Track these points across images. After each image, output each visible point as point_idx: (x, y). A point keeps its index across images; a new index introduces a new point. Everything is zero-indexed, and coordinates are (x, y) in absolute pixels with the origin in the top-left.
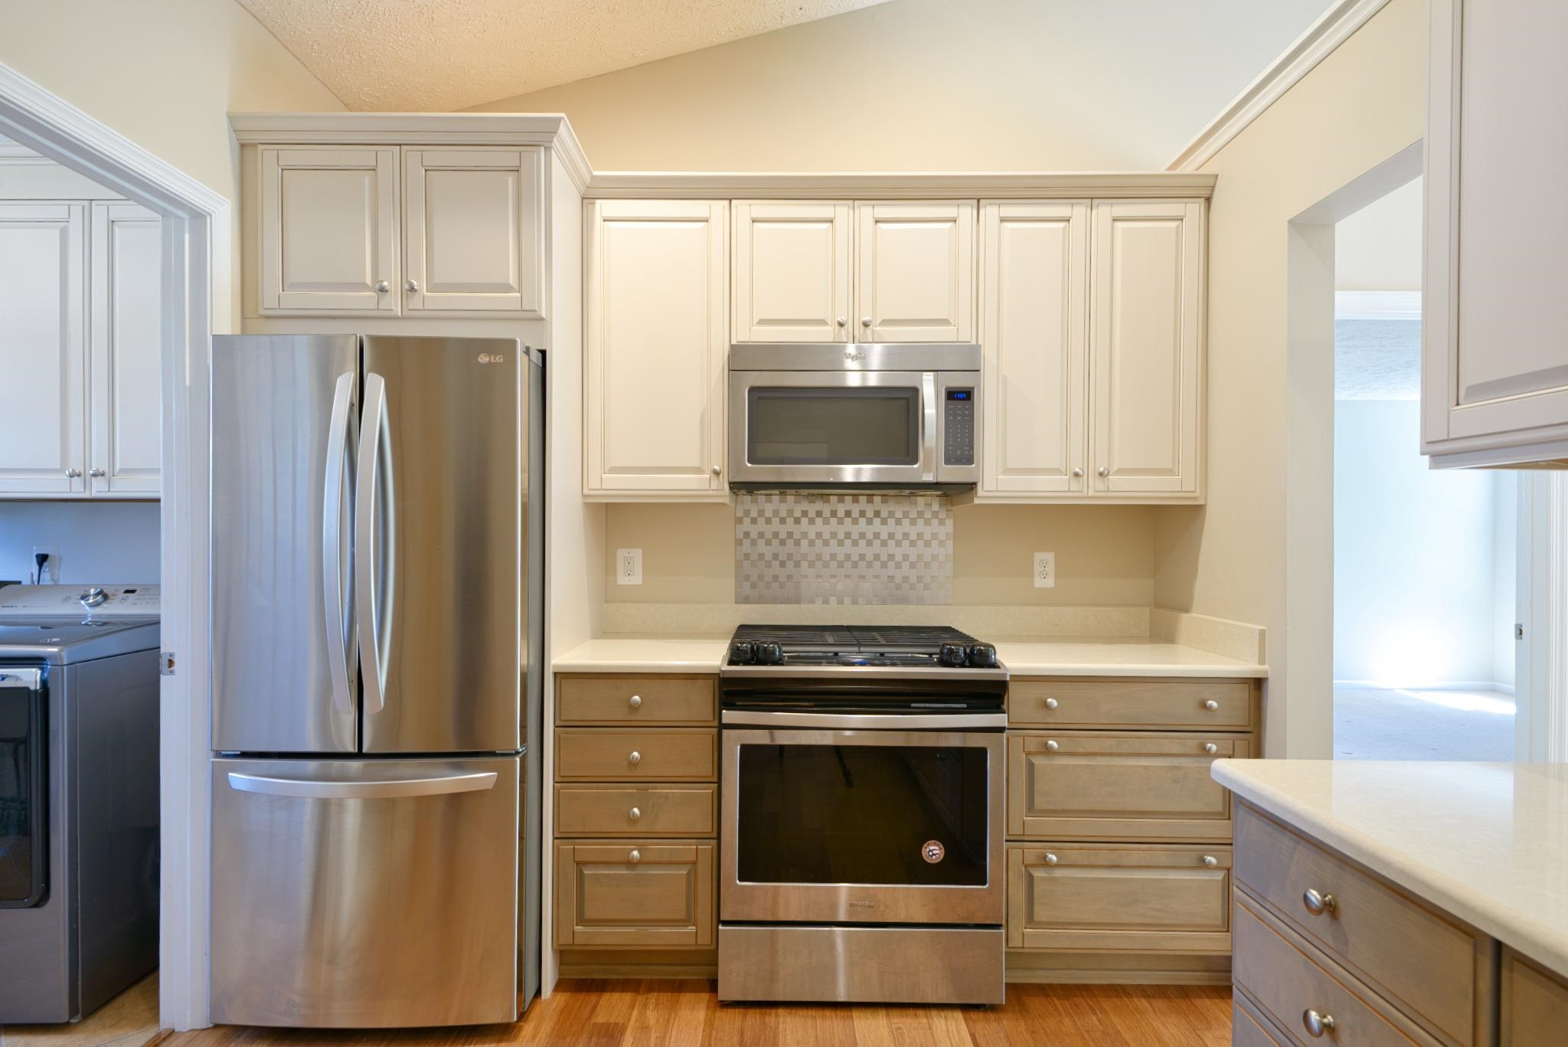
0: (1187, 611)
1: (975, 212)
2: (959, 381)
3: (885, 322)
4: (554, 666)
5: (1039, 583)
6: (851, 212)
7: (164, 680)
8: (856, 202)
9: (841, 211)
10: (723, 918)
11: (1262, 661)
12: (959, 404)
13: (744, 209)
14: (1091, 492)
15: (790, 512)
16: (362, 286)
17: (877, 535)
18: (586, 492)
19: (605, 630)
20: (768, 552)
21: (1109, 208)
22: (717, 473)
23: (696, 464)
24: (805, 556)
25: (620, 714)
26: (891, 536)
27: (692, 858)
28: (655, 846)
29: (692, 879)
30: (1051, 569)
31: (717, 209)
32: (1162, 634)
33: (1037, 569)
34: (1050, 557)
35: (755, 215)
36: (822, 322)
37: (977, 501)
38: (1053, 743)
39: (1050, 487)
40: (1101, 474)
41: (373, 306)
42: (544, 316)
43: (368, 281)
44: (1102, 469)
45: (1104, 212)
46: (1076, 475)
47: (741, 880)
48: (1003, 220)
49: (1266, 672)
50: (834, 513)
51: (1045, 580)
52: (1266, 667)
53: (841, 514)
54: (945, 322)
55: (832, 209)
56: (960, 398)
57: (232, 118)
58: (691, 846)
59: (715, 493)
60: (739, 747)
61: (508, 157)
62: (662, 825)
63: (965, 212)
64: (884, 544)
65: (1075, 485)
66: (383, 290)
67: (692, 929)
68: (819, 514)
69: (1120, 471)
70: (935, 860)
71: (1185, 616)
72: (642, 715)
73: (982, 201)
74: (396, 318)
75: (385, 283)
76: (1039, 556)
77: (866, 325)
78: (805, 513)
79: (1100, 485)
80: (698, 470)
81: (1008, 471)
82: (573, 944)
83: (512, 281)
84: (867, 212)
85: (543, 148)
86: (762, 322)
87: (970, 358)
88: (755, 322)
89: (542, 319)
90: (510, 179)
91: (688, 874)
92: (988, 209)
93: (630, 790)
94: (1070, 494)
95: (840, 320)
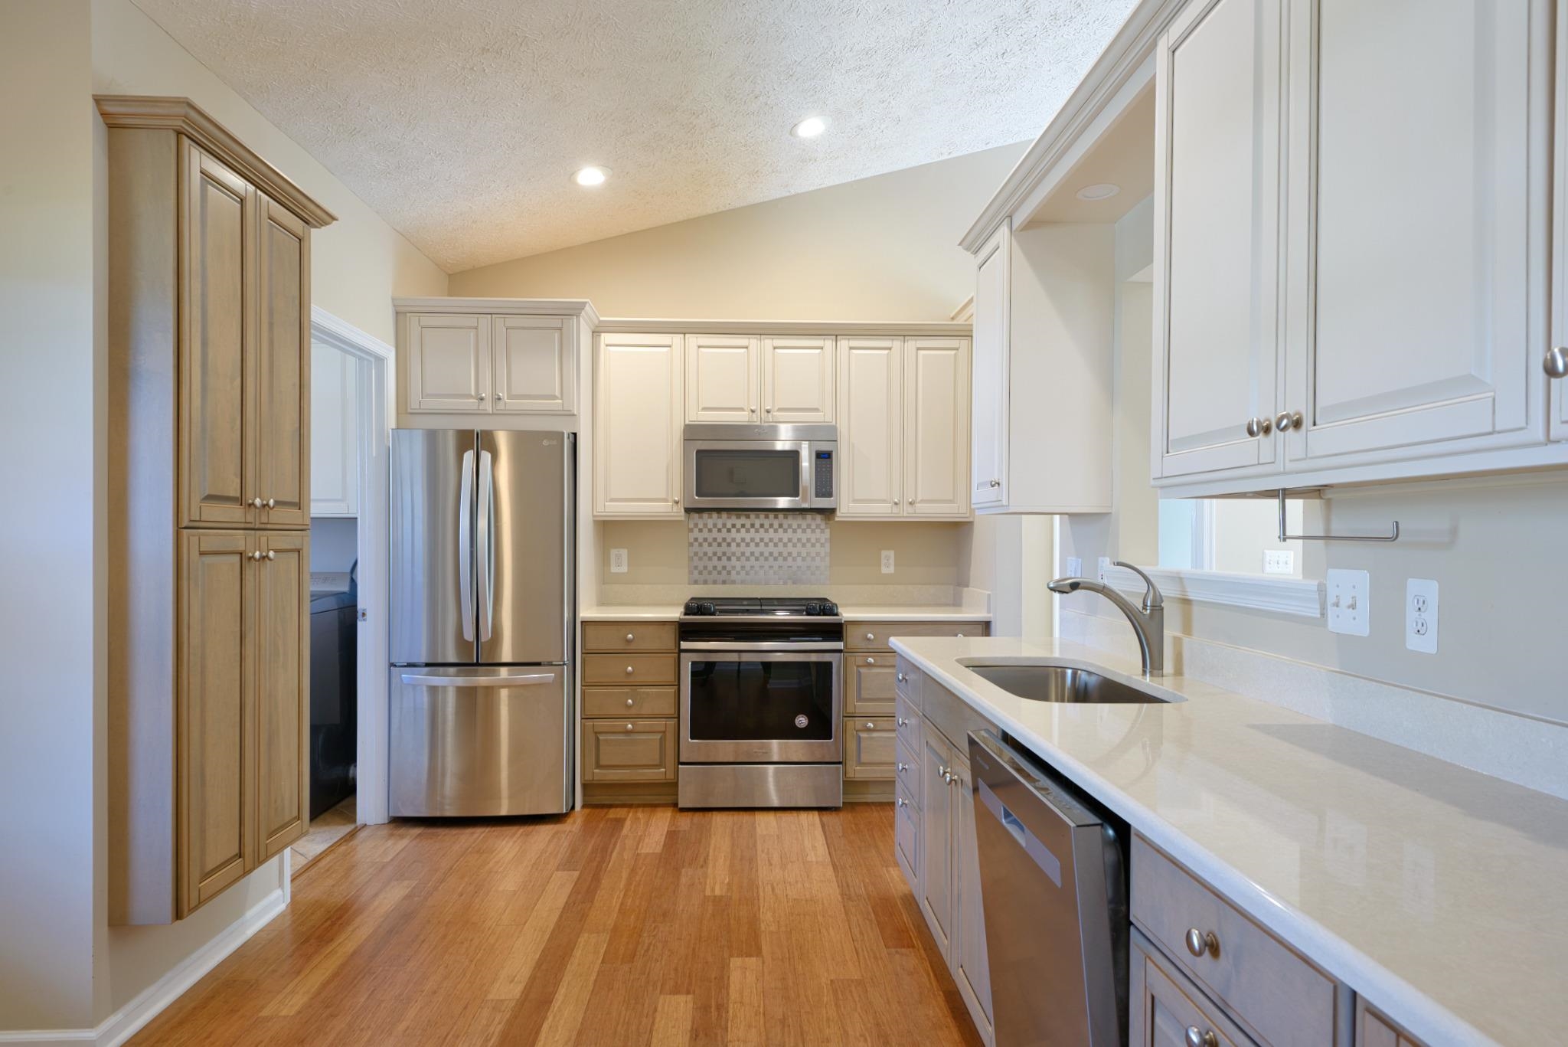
0: (968, 586)
1: (834, 344)
2: (824, 447)
3: (780, 410)
4: (582, 618)
5: (884, 570)
6: (759, 342)
7: (360, 624)
8: (762, 336)
9: (753, 342)
10: (682, 760)
11: (989, 612)
12: (823, 461)
13: (693, 340)
14: (906, 514)
15: (724, 525)
16: (470, 396)
17: (781, 540)
18: (595, 513)
19: (603, 602)
20: (710, 551)
21: (914, 342)
22: (677, 503)
23: (663, 496)
24: (734, 554)
25: (619, 645)
26: (790, 540)
27: (663, 729)
28: (641, 722)
29: (662, 741)
30: (892, 561)
31: (677, 339)
33: (884, 561)
34: (892, 553)
35: (700, 344)
36: (742, 409)
37: (837, 519)
38: (871, 660)
39: (881, 511)
40: (911, 503)
41: (475, 407)
42: (575, 413)
43: (473, 393)
44: (910, 500)
45: (912, 344)
46: (896, 504)
47: (692, 738)
48: (851, 348)
49: (990, 617)
50: (753, 526)
51: (888, 568)
53: (757, 526)
54: (816, 410)
55: (747, 340)
56: (824, 458)
57: (393, 299)
58: (663, 722)
59: (675, 514)
60: (690, 663)
61: (556, 322)
62: (645, 711)
63: (829, 344)
64: (785, 545)
65: (895, 510)
66: (482, 399)
67: (663, 770)
68: (743, 526)
69: (922, 501)
70: (803, 726)
71: (966, 589)
72: (633, 647)
73: (838, 337)
74: (489, 414)
75: (484, 395)
76: (884, 553)
77: (768, 412)
78: (734, 526)
79: (910, 509)
80: (665, 500)
81: (855, 501)
82: (593, 780)
83: (557, 393)
84: (768, 343)
85: (575, 317)
86: (704, 409)
87: (831, 432)
88: (700, 408)
89: (574, 415)
90: (556, 335)
91: (661, 738)
92: (842, 342)
93: (626, 690)
94: (893, 515)
95: (753, 408)
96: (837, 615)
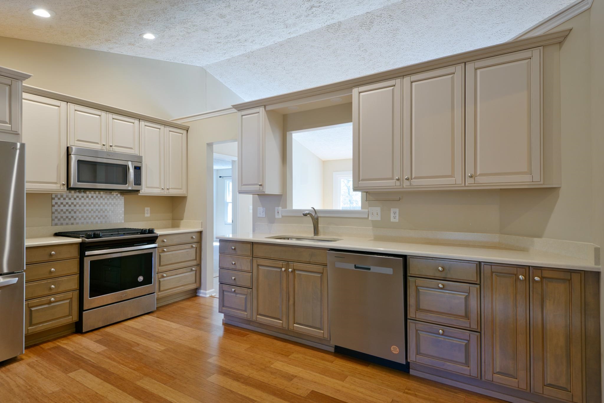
1: (139, 122)
2: (138, 165)
3: (116, 146)
4: (26, 246)
5: (146, 215)
6: (106, 114)
8: (107, 112)
9: (103, 114)
10: (84, 309)
12: (137, 170)
13: (72, 107)
14: (165, 193)
15: (72, 196)
17: (101, 203)
20: (64, 209)
22: (64, 185)
23: (55, 181)
24: (77, 210)
25: (46, 258)
26: (106, 203)
27: (71, 297)
28: (58, 296)
30: (149, 212)
31: (63, 104)
32: (175, 225)
33: (146, 212)
34: (149, 209)
35: (76, 109)
36: (98, 143)
37: (139, 194)
38: (165, 250)
39: (157, 192)
40: (168, 189)
42: (20, 133)
45: (167, 129)
46: (163, 189)
47: (90, 298)
48: (145, 126)
49: (202, 230)
50: (88, 197)
51: (147, 215)
52: (202, 229)
53: (90, 197)
54: (132, 148)
55: (100, 112)
56: (138, 169)
58: (71, 293)
59: (62, 190)
60: (90, 262)
61: (8, 81)
62: (61, 289)
63: (136, 122)
64: (99, 206)
65: (162, 191)
67: (71, 317)
68: (83, 197)
69: (172, 188)
70: (141, 281)
71: (182, 221)
72: (54, 258)
73: (140, 120)
76: (146, 209)
77: (111, 146)
78: (78, 197)
79: (167, 191)
80: (56, 183)
81: (147, 187)
82: (30, 333)
83: (7, 120)
84: (110, 116)
85: (20, 81)
86: (78, 140)
87: (139, 159)
88: (76, 140)
89: (18, 134)
90: (7, 88)
91: (69, 302)
92: (142, 122)
93: (49, 281)
94: (161, 193)
95: (104, 143)
96: (154, 233)
